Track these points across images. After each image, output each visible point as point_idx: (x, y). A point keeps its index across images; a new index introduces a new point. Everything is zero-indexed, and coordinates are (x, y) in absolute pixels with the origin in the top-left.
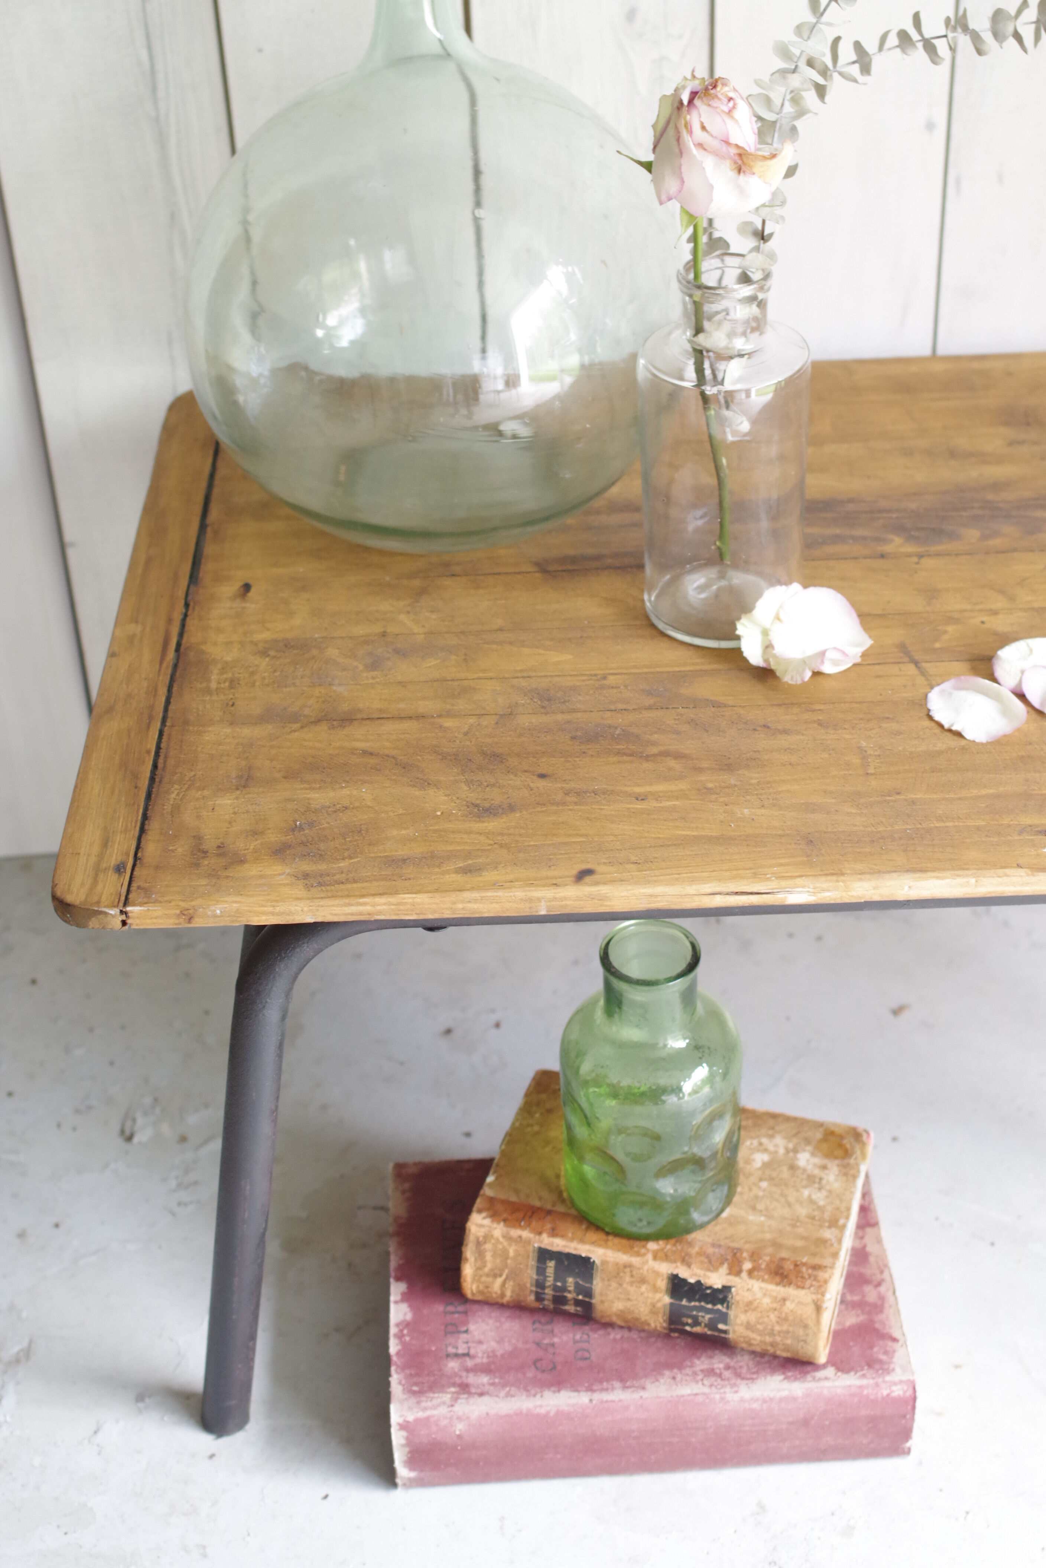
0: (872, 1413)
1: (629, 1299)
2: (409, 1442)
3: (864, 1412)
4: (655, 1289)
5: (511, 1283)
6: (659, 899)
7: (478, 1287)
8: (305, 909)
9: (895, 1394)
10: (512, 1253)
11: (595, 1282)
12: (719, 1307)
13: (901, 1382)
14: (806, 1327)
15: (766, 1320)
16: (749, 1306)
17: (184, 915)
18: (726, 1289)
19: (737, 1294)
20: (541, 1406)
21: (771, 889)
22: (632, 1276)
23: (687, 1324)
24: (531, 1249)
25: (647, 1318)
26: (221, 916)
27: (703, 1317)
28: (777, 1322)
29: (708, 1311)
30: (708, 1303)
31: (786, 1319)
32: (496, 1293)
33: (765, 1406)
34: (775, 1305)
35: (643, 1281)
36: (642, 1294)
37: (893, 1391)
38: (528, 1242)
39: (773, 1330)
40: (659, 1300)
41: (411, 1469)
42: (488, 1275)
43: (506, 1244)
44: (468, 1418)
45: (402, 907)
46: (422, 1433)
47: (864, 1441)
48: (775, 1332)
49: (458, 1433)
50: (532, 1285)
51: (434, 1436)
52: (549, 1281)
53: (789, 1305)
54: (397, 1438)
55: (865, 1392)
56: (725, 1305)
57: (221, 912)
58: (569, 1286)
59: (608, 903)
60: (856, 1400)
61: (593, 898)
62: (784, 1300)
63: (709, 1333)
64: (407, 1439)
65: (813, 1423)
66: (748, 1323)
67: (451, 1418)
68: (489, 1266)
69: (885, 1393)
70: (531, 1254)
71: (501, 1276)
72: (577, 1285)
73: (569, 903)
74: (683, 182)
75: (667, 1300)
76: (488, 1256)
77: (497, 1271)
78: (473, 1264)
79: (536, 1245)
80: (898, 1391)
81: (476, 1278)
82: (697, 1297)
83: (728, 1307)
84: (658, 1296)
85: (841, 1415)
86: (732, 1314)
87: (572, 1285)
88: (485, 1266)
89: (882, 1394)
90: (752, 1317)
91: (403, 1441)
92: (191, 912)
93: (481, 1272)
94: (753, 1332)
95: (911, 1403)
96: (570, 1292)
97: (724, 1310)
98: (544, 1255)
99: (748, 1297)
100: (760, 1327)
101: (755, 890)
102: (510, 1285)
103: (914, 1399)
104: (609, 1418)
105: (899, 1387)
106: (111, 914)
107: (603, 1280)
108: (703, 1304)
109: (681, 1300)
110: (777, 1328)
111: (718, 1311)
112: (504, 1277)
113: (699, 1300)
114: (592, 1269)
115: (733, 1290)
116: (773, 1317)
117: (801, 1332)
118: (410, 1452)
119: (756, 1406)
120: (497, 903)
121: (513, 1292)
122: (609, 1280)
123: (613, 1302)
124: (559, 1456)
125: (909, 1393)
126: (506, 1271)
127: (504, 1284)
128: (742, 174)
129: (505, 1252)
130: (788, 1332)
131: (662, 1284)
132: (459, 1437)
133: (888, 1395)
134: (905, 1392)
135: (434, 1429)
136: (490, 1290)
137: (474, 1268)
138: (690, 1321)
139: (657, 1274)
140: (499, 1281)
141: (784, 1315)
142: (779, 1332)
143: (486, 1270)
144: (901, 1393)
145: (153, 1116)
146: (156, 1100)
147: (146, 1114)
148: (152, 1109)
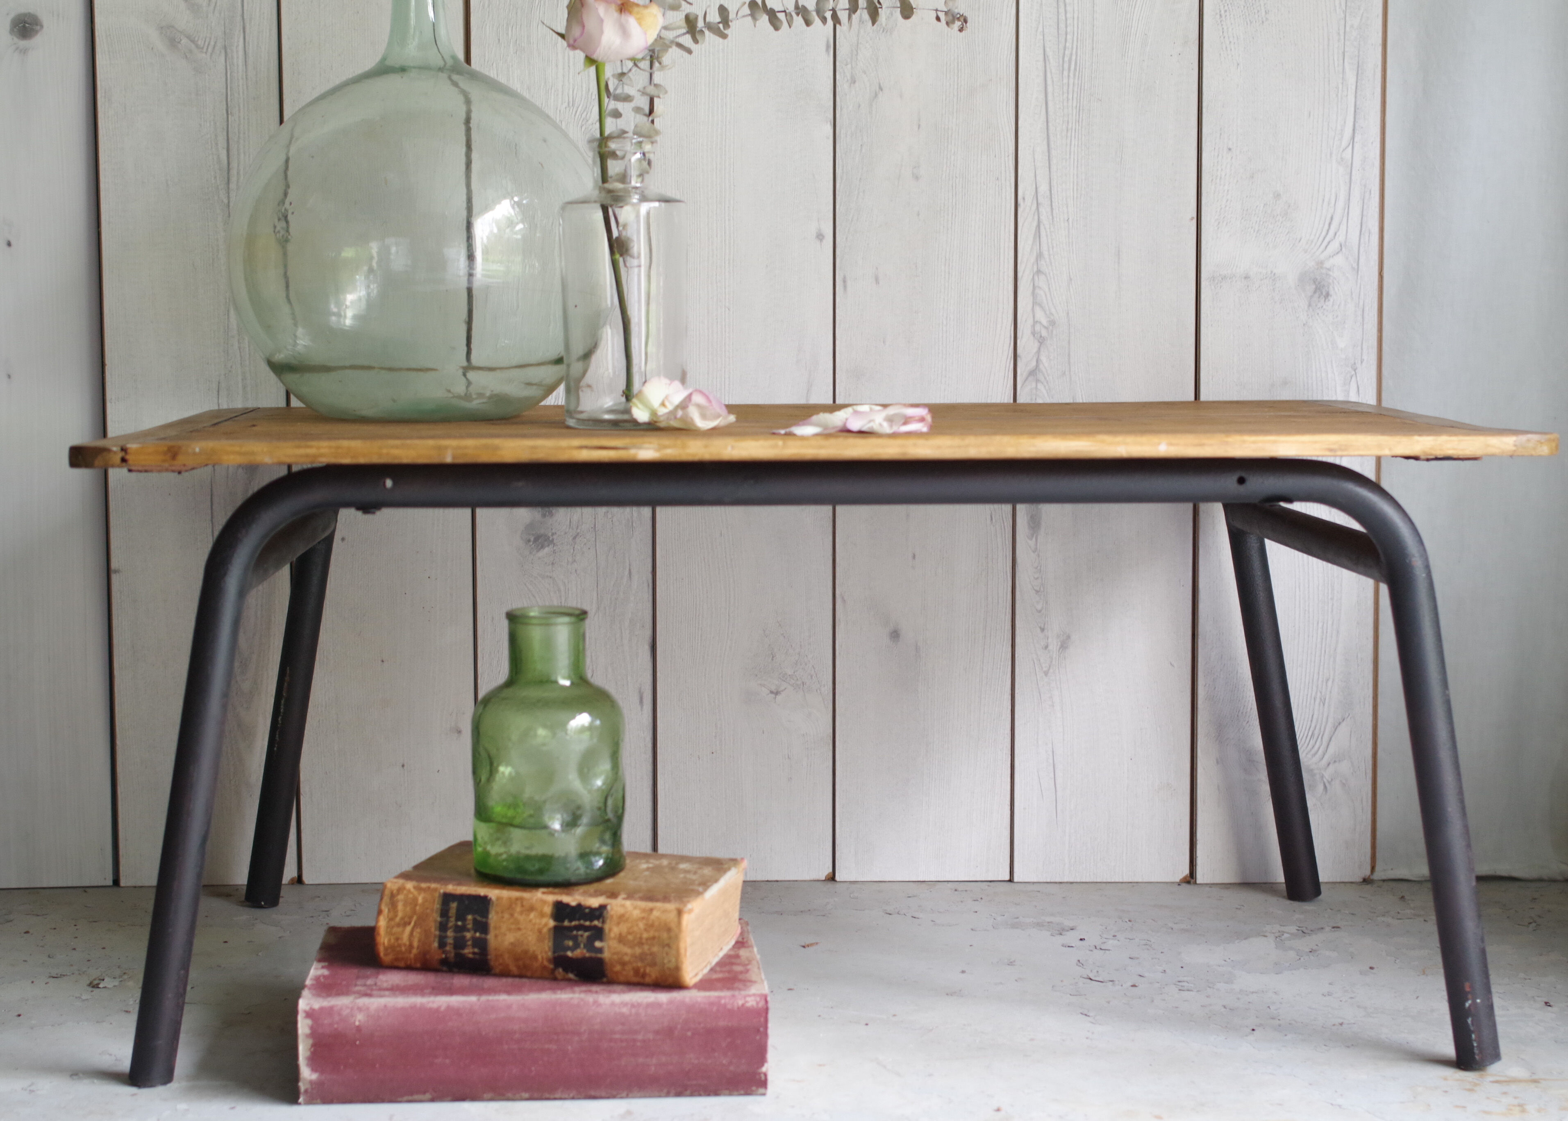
0: (730, 1024)
1: (519, 929)
2: (314, 1034)
3: (722, 1023)
4: (542, 915)
5: (418, 930)
7: (389, 940)
9: (749, 1005)
10: (420, 900)
11: (490, 916)
12: (596, 923)
13: (754, 995)
14: (669, 930)
15: (635, 929)
16: (622, 918)
18: (603, 907)
19: (612, 909)
20: (433, 1002)
22: (522, 906)
23: (569, 948)
24: (437, 895)
25: (535, 948)
27: (582, 936)
28: (645, 930)
29: (586, 929)
30: (586, 920)
31: (652, 926)
32: (405, 945)
33: (634, 1011)
34: (643, 915)
35: (532, 909)
36: (530, 921)
37: (747, 1002)
38: (435, 890)
39: (641, 938)
40: (546, 925)
41: (314, 1070)
42: (398, 925)
43: (416, 893)
44: (368, 1009)
46: (326, 1022)
47: (724, 1062)
48: (644, 941)
49: (357, 1023)
50: (436, 930)
51: (336, 1026)
52: (452, 922)
53: (656, 913)
54: (303, 1026)
55: (723, 1001)
56: (601, 920)
58: (469, 924)
60: (715, 1009)
61: (487, 448)
62: (651, 910)
63: (587, 955)
64: (312, 1028)
65: (676, 1033)
66: (620, 934)
67: (352, 1009)
68: (400, 914)
69: (740, 1003)
70: (437, 900)
71: (409, 923)
72: (475, 920)
74: (583, 27)
75: (552, 923)
76: (400, 906)
77: (407, 919)
78: (386, 916)
79: (442, 891)
80: (751, 1002)
81: (389, 933)
82: (577, 916)
83: (603, 922)
84: (544, 920)
85: (702, 1025)
86: (607, 927)
87: (471, 922)
88: (396, 916)
89: (738, 1004)
90: (623, 928)
91: (308, 1031)
93: (392, 923)
94: (624, 944)
95: (764, 1015)
96: (468, 930)
97: (600, 926)
98: (447, 898)
99: (621, 911)
100: (630, 937)
102: (417, 933)
103: (766, 1010)
104: (493, 1016)
105: (752, 998)
107: (497, 913)
108: (582, 923)
109: (563, 921)
110: (645, 935)
111: (595, 927)
112: (412, 924)
113: (579, 920)
114: (489, 904)
115: (609, 907)
116: (641, 925)
117: (665, 935)
118: (314, 1045)
119: (625, 1010)
121: (419, 941)
122: (502, 912)
123: (505, 935)
124: (447, 1061)
125: (762, 1004)
126: (415, 918)
127: (411, 934)
128: (623, 13)
129: (415, 899)
130: (654, 938)
131: (548, 910)
132: (359, 1029)
133: (743, 1005)
134: (758, 1003)
135: (337, 1018)
136: (400, 942)
137: (387, 920)
138: (571, 943)
139: (544, 902)
140: (408, 929)
141: (650, 922)
142: (647, 939)
143: (398, 919)
144: (754, 1003)
145: (121, 979)
146: (125, 973)
147: (114, 978)
148: (120, 977)
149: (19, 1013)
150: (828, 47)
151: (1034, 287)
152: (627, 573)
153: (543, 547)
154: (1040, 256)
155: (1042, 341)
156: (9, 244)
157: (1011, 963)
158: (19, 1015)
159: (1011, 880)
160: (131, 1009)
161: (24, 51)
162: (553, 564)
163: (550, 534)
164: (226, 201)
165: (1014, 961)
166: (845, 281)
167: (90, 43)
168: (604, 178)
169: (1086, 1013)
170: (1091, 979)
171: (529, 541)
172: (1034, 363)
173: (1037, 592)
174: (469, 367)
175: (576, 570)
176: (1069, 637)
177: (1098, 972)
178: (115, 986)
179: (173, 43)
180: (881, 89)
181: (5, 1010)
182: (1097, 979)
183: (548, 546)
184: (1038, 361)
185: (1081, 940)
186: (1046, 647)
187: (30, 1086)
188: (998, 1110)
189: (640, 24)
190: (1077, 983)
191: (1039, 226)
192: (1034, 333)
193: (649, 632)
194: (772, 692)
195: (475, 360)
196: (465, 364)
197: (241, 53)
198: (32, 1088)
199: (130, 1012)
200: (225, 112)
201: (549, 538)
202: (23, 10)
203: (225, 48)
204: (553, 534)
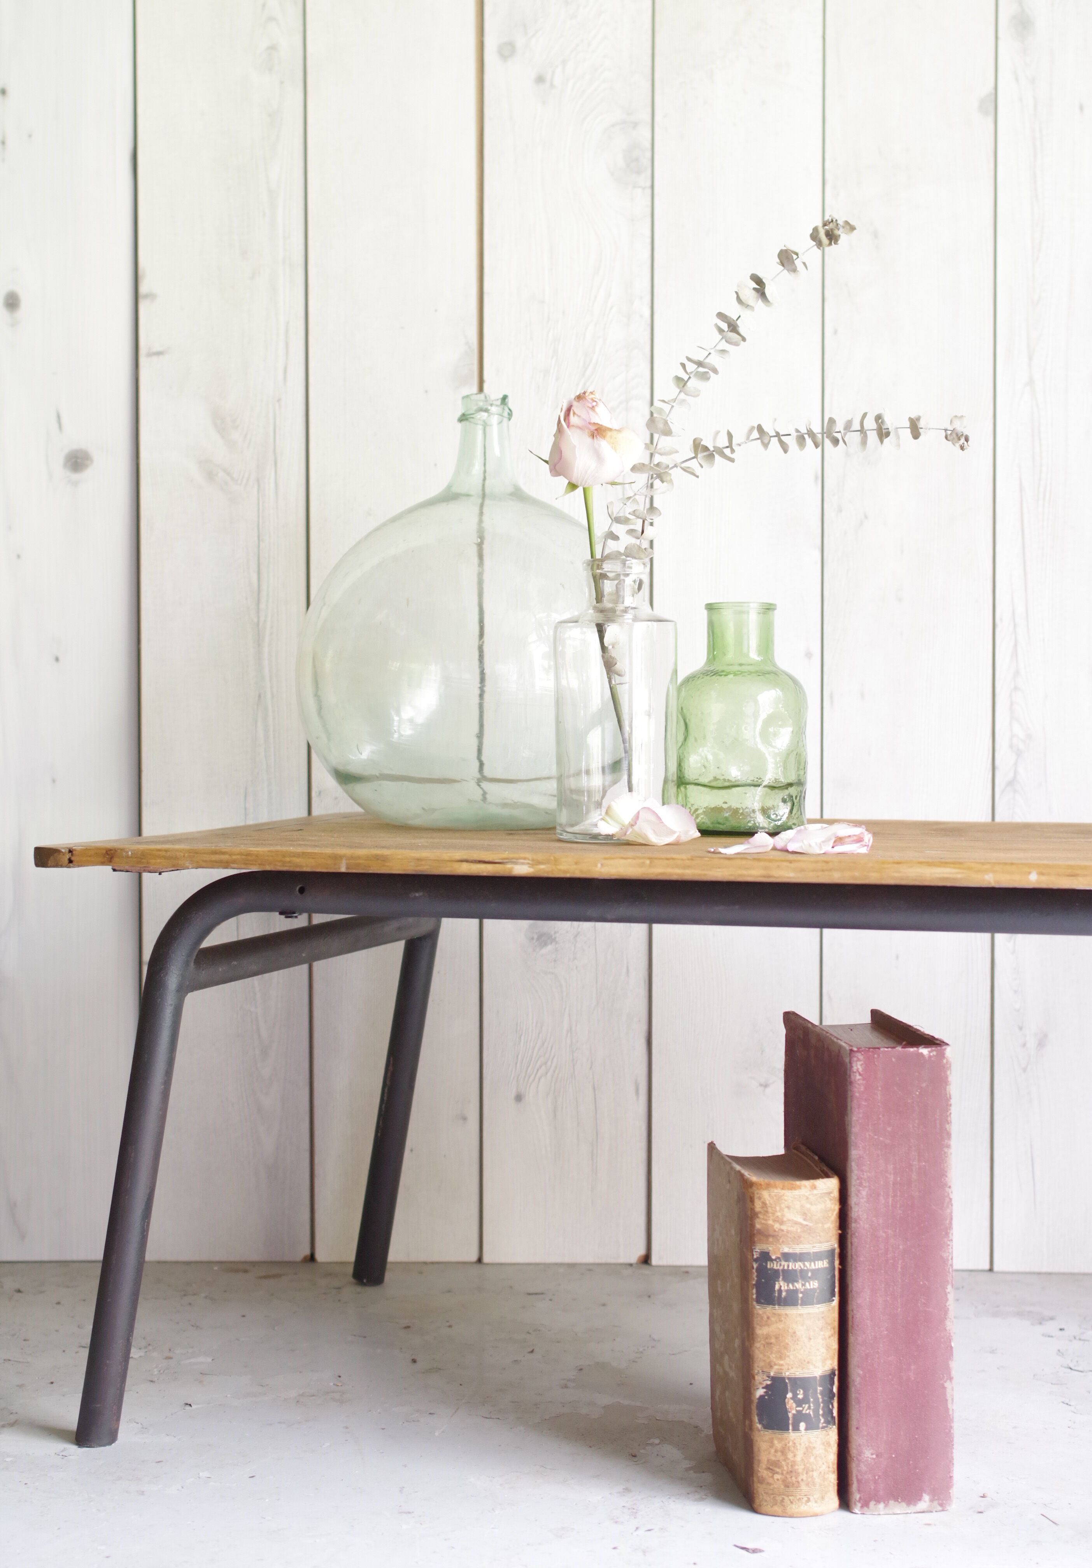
6: (423, 863)
8: (186, 855)
17: (108, 854)
21: (502, 859)
26: (131, 857)
45: (250, 858)
57: (132, 853)
59: (388, 864)
61: (378, 859)
73: (361, 862)
74: (561, 453)
92: (112, 852)
97: (821, 1425)
101: (490, 859)
106: (62, 852)
108: (822, 1405)
120: (313, 858)
128: (596, 439)
145: (146, 1350)
146: (149, 1345)
147: (140, 1349)
148: (146, 1347)
149: (52, 1381)
150: (816, 478)
151: (1012, 704)
152: (624, 970)
153: (545, 945)
154: (1017, 673)
155: (1019, 753)
156: (57, 659)
157: (993, 1352)
158: (52, 1383)
159: (991, 1270)
160: (156, 1379)
161: (76, 484)
162: (555, 961)
163: (553, 933)
164: (255, 620)
165: (996, 1349)
166: (831, 697)
167: (135, 475)
168: (599, 597)
169: (1067, 1402)
170: (1071, 1369)
171: (533, 939)
172: (1011, 775)
173: (1016, 992)
174: (482, 778)
175: (577, 967)
176: (1046, 1036)
177: (1077, 1362)
178: (140, 1357)
179: (210, 476)
180: (866, 517)
181: (38, 1378)
182: (1076, 1368)
183: (551, 943)
184: (1015, 772)
185: (1061, 1329)
186: (1024, 1045)
187: (62, 1451)
188: (984, 1497)
189: (615, 449)
190: (1058, 1372)
191: (1016, 645)
192: (1011, 746)
193: (644, 1027)
194: (761, 1085)
195: (487, 772)
196: (478, 776)
197: (272, 485)
198: (64, 1454)
199: (154, 1382)
200: (256, 538)
201: (551, 936)
202: (75, 446)
203: (258, 480)
204: (555, 933)
